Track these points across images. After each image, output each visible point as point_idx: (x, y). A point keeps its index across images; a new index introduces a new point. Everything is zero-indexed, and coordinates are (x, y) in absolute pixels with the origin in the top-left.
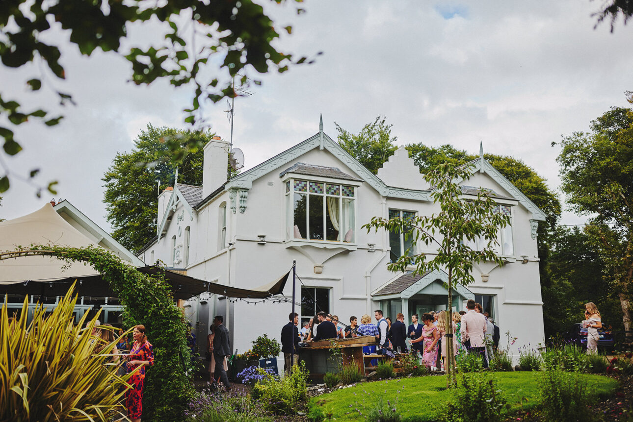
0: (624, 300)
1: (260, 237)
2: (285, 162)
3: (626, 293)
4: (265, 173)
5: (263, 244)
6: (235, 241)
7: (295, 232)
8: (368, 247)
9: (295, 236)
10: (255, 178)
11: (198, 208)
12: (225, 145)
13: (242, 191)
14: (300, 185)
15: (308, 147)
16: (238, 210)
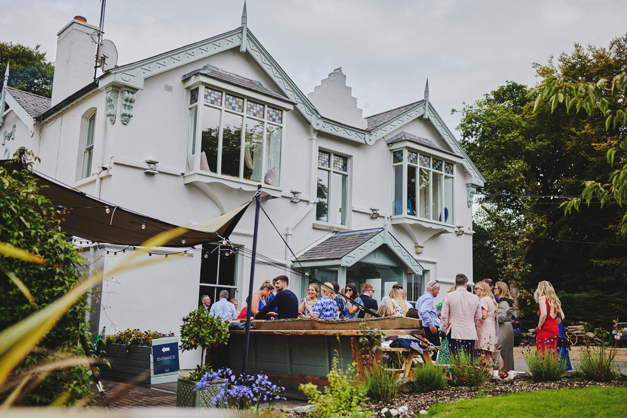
0: (515, 287)
1: (150, 163)
2: (192, 59)
3: (517, 280)
4: (163, 69)
5: (153, 174)
6: (112, 165)
7: (201, 161)
8: (291, 195)
9: (202, 168)
10: (148, 74)
11: (43, 120)
12: (93, 31)
13: (128, 92)
14: (212, 95)
15: (225, 45)
16: (118, 120)
